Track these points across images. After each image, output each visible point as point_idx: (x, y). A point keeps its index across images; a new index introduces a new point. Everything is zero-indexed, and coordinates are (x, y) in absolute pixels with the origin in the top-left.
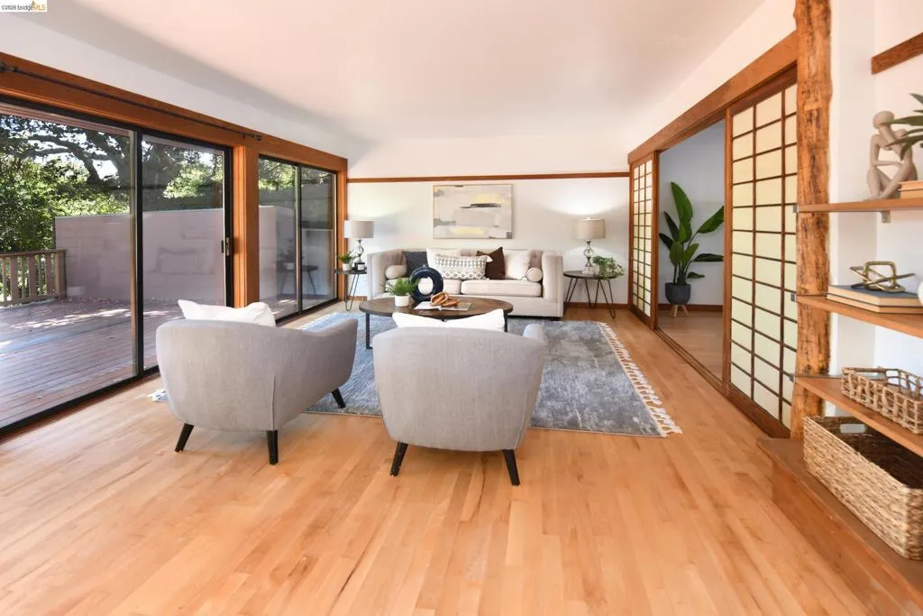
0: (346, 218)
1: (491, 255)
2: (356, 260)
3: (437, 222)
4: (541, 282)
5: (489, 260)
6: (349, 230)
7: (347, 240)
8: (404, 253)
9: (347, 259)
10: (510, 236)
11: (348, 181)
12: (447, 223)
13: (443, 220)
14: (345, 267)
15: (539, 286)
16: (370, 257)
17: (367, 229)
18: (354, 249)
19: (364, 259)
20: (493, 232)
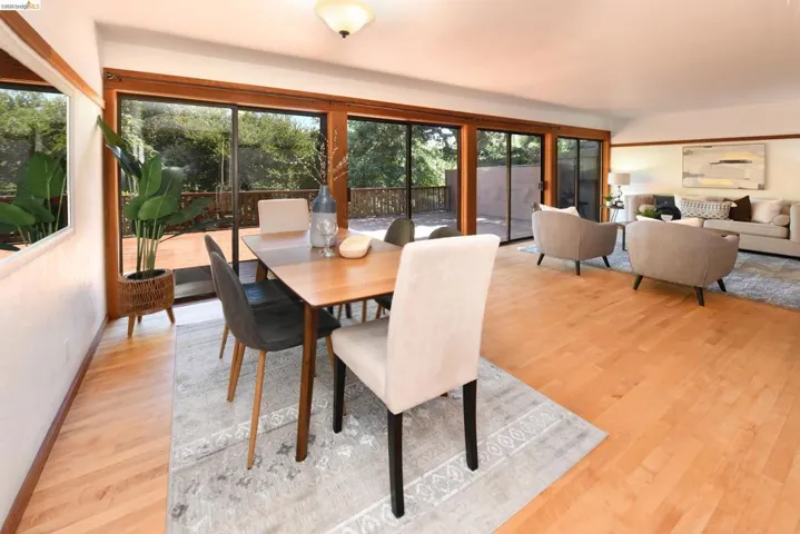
0: (609, 171)
1: (735, 202)
2: (616, 199)
3: (686, 175)
4: (788, 226)
5: (734, 205)
6: (611, 179)
7: (609, 186)
8: (655, 196)
9: (610, 199)
10: (761, 188)
11: (611, 146)
12: (696, 176)
13: (692, 172)
14: (608, 204)
15: (785, 229)
16: (627, 197)
17: (625, 179)
18: (615, 192)
19: (622, 199)
20: (743, 184)
